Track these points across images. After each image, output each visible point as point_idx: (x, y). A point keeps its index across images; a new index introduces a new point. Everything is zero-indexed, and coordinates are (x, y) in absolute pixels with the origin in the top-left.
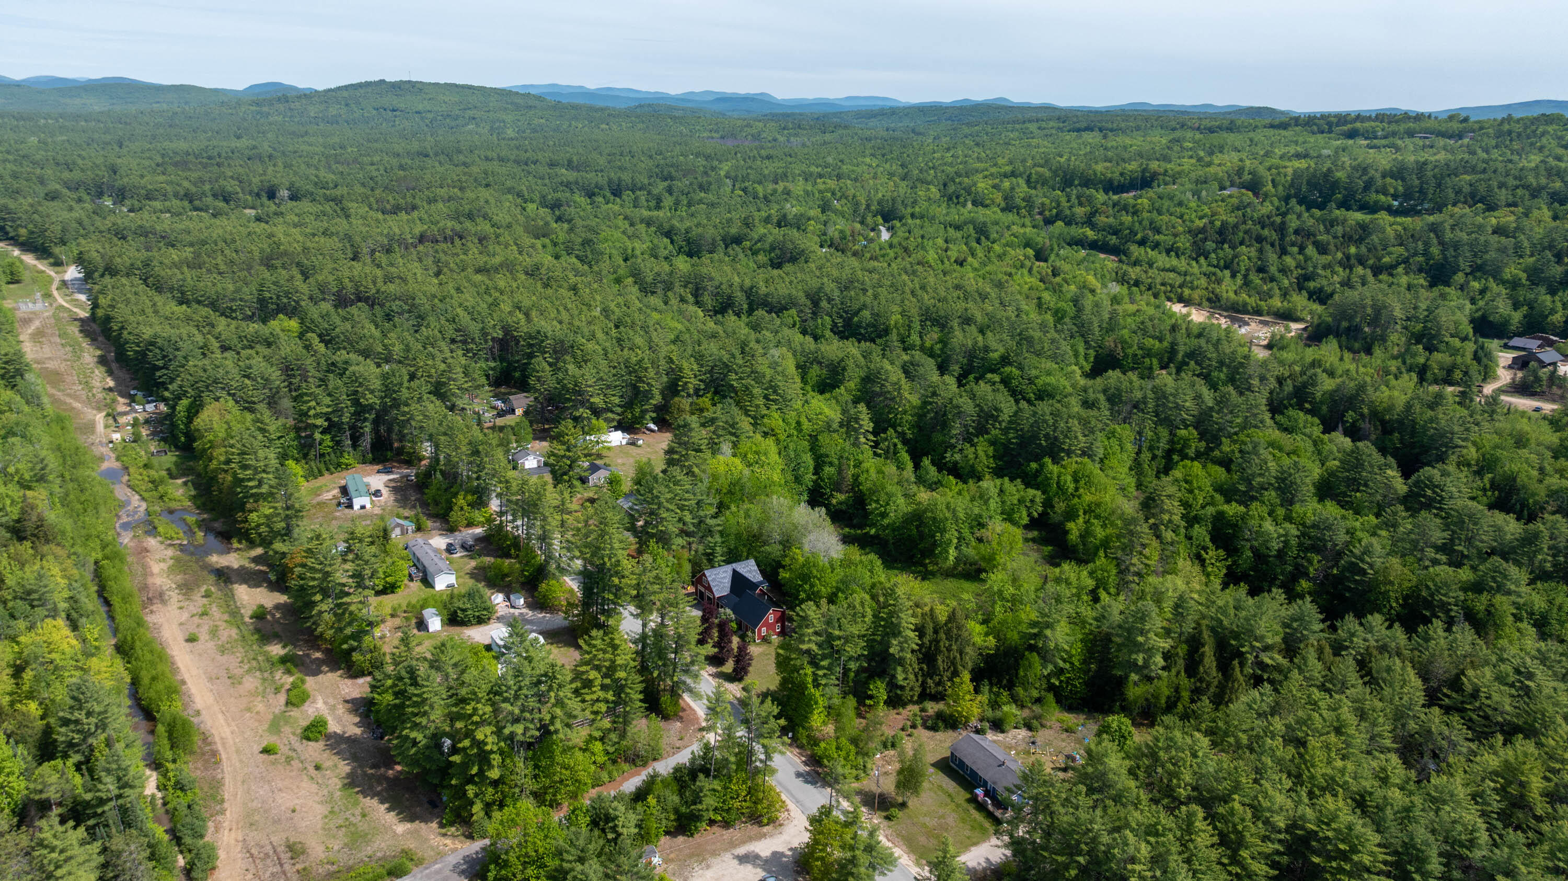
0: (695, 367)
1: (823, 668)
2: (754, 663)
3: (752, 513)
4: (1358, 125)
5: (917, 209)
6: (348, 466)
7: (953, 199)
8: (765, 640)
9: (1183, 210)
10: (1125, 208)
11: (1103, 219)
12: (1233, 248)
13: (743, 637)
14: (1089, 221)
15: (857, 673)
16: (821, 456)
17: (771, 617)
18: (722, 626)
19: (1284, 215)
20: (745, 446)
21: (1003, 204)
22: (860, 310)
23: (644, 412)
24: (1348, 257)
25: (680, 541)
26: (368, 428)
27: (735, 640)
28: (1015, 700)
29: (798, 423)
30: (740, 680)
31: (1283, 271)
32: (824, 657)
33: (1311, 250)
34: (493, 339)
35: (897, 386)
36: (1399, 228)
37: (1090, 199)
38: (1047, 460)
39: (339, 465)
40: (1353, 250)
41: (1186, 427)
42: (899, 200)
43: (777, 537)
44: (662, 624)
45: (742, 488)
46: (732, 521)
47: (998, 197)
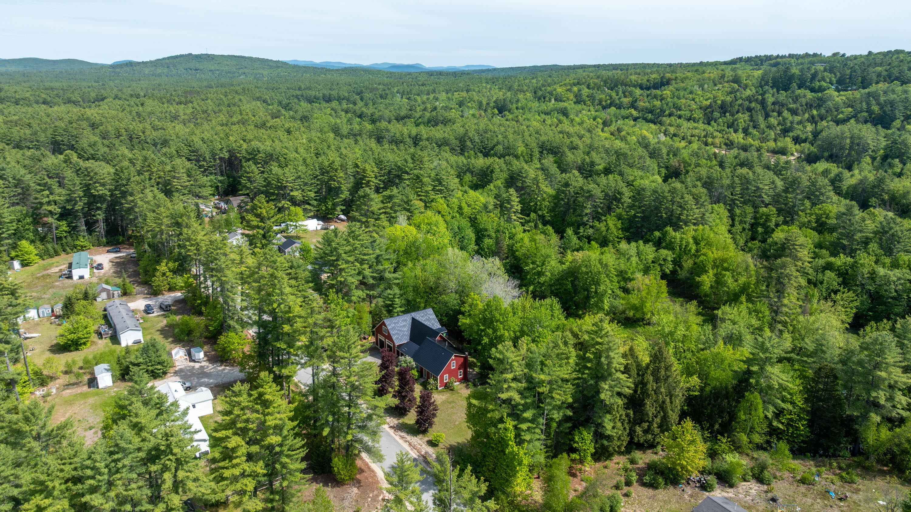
0: (376, 170)
1: (526, 420)
2: (438, 413)
3: (428, 268)
4: (779, 60)
5: (520, 105)
6: (83, 248)
7: (541, 98)
8: (448, 387)
9: (694, 96)
10: (655, 97)
11: (642, 103)
12: (733, 115)
13: (424, 385)
14: (633, 105)
15: (560, 424)
16: (481, 230)
17: (453, 363)
18: (403, 375)
19: (762, 95)
20: (417, 218)
21: (575, 100)
22: (494, 146)
23: (335, 205)
24: (813, 117)
25: (360, 293)
26: (100, 216)
27: (418, 389)
28: (737, 448)
29: (460, 208)
30: (425, 432)
31: (770, 127)
32: (526, 407)
33: (786, 114)
34: (221, 159)
35: (536, 181)
36: (844, 98)
37: (631, 93)
38: (669, 229)
39: (75, 247)
40: (815, 112)
41: (766, 206)
42: (508, 100)
43: (453, 285)
44: (334, 373)
45: (418, 248)
46: (409, 274)
47: (571, 96)
